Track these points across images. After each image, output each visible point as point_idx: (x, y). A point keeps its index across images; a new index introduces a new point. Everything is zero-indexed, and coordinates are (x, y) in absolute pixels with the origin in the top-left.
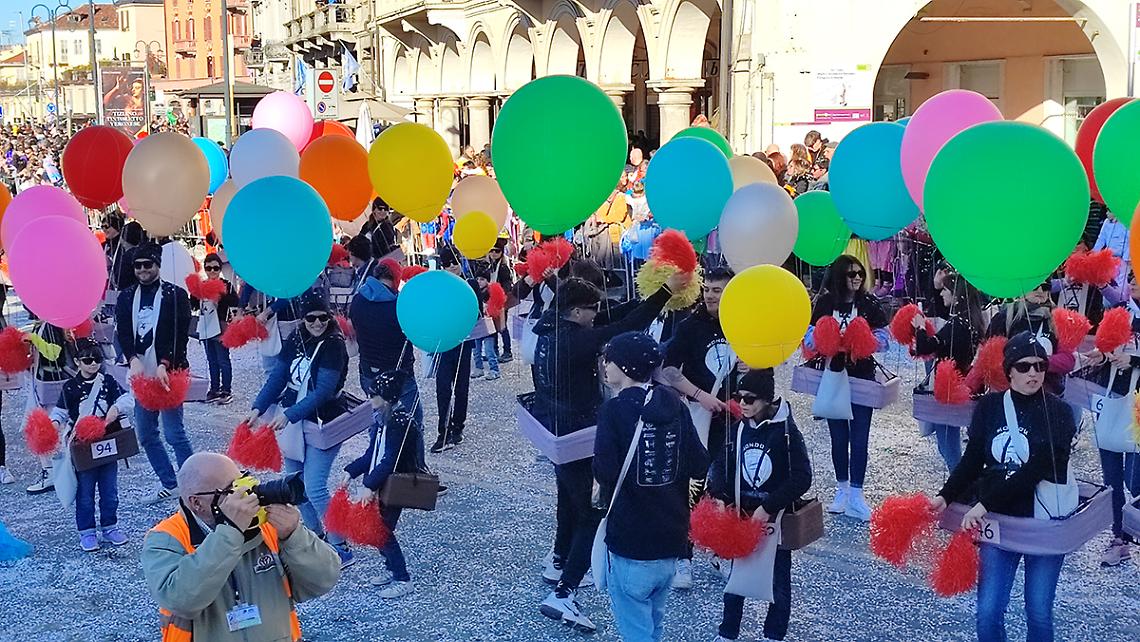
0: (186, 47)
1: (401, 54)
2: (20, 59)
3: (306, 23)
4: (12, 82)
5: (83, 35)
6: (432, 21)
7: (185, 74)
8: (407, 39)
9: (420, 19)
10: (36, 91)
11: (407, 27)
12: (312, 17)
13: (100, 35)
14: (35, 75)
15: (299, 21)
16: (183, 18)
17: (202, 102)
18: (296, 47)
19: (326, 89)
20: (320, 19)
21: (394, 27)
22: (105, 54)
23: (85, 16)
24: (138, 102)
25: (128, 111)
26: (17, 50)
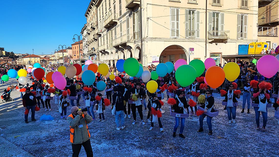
0: (75, 55)
1: (102, 55)
2: (54, 56)
3: (90, 51)
4: (52, 59)
5: (62, 53)
6: (106, 51)
7: (75, 58)
8: (103, 53)
9: (104, 51)
10: (56, 60)
11: (103, 52)
12: (91, 51)
13: (64, 53)
14: (56, 58)
15: (89, 51)
16: (74, 51)
17: (77, 61)
18: (89, 54)
19: (92, 59)
20: (92, 51)
21: (101, 52)
22: (65, 56)
23: (62, 51)
24: (69, 61)
25: (67, 63)
26: (53, 55)
